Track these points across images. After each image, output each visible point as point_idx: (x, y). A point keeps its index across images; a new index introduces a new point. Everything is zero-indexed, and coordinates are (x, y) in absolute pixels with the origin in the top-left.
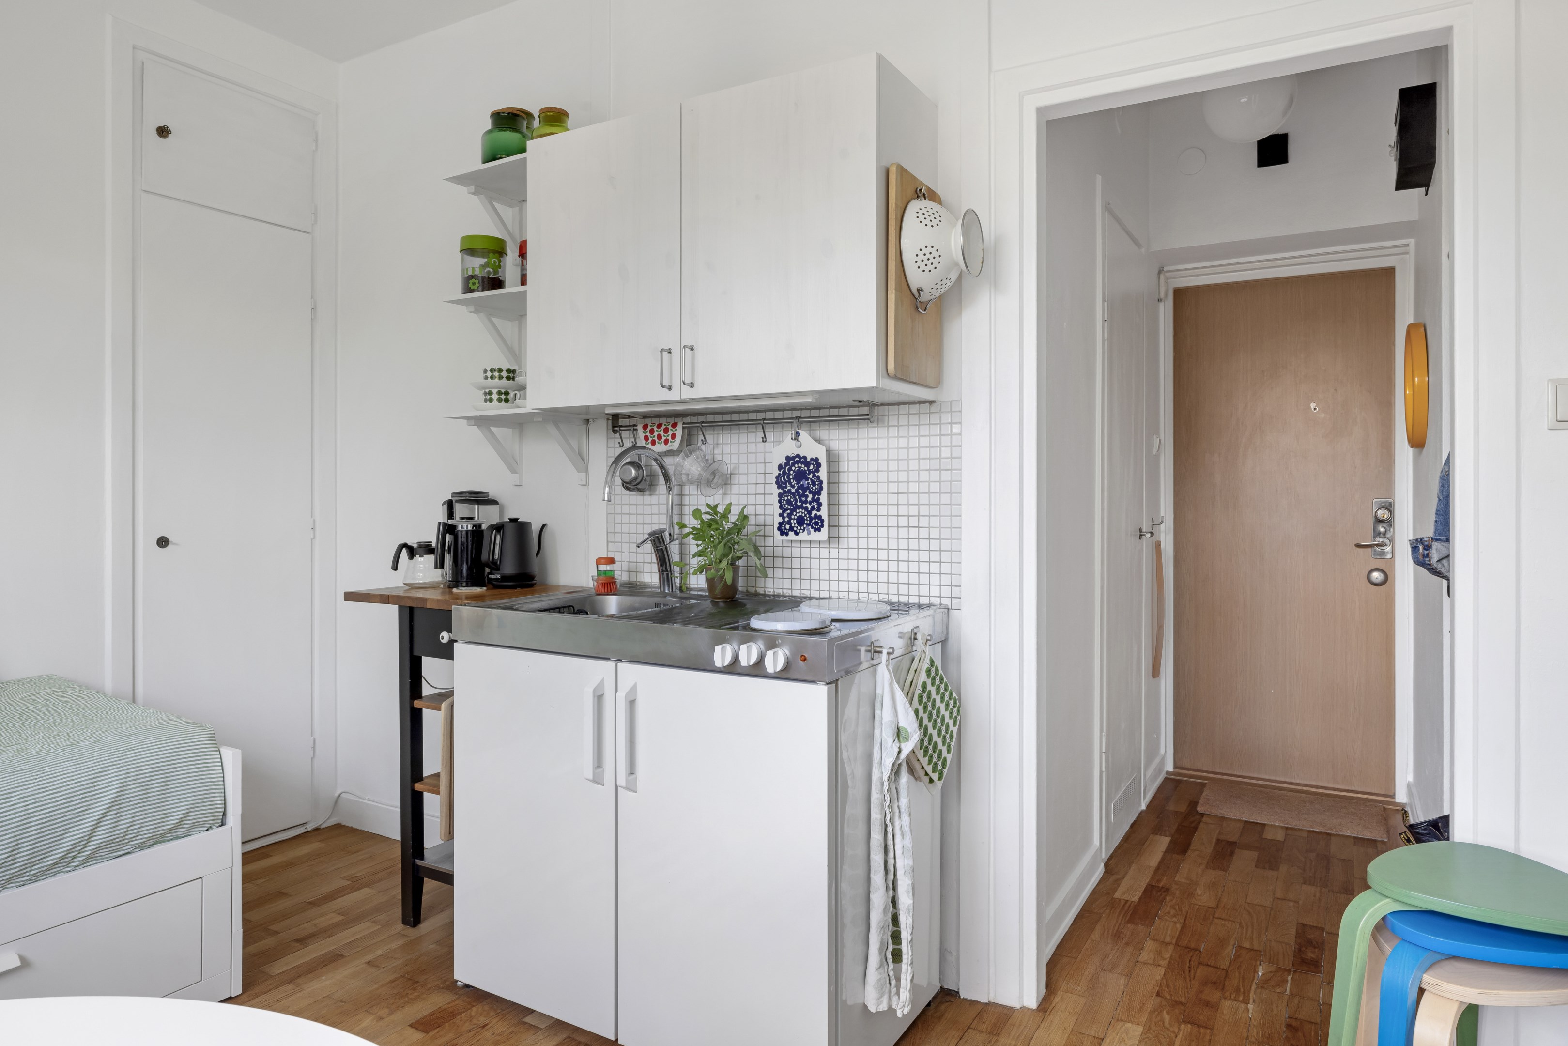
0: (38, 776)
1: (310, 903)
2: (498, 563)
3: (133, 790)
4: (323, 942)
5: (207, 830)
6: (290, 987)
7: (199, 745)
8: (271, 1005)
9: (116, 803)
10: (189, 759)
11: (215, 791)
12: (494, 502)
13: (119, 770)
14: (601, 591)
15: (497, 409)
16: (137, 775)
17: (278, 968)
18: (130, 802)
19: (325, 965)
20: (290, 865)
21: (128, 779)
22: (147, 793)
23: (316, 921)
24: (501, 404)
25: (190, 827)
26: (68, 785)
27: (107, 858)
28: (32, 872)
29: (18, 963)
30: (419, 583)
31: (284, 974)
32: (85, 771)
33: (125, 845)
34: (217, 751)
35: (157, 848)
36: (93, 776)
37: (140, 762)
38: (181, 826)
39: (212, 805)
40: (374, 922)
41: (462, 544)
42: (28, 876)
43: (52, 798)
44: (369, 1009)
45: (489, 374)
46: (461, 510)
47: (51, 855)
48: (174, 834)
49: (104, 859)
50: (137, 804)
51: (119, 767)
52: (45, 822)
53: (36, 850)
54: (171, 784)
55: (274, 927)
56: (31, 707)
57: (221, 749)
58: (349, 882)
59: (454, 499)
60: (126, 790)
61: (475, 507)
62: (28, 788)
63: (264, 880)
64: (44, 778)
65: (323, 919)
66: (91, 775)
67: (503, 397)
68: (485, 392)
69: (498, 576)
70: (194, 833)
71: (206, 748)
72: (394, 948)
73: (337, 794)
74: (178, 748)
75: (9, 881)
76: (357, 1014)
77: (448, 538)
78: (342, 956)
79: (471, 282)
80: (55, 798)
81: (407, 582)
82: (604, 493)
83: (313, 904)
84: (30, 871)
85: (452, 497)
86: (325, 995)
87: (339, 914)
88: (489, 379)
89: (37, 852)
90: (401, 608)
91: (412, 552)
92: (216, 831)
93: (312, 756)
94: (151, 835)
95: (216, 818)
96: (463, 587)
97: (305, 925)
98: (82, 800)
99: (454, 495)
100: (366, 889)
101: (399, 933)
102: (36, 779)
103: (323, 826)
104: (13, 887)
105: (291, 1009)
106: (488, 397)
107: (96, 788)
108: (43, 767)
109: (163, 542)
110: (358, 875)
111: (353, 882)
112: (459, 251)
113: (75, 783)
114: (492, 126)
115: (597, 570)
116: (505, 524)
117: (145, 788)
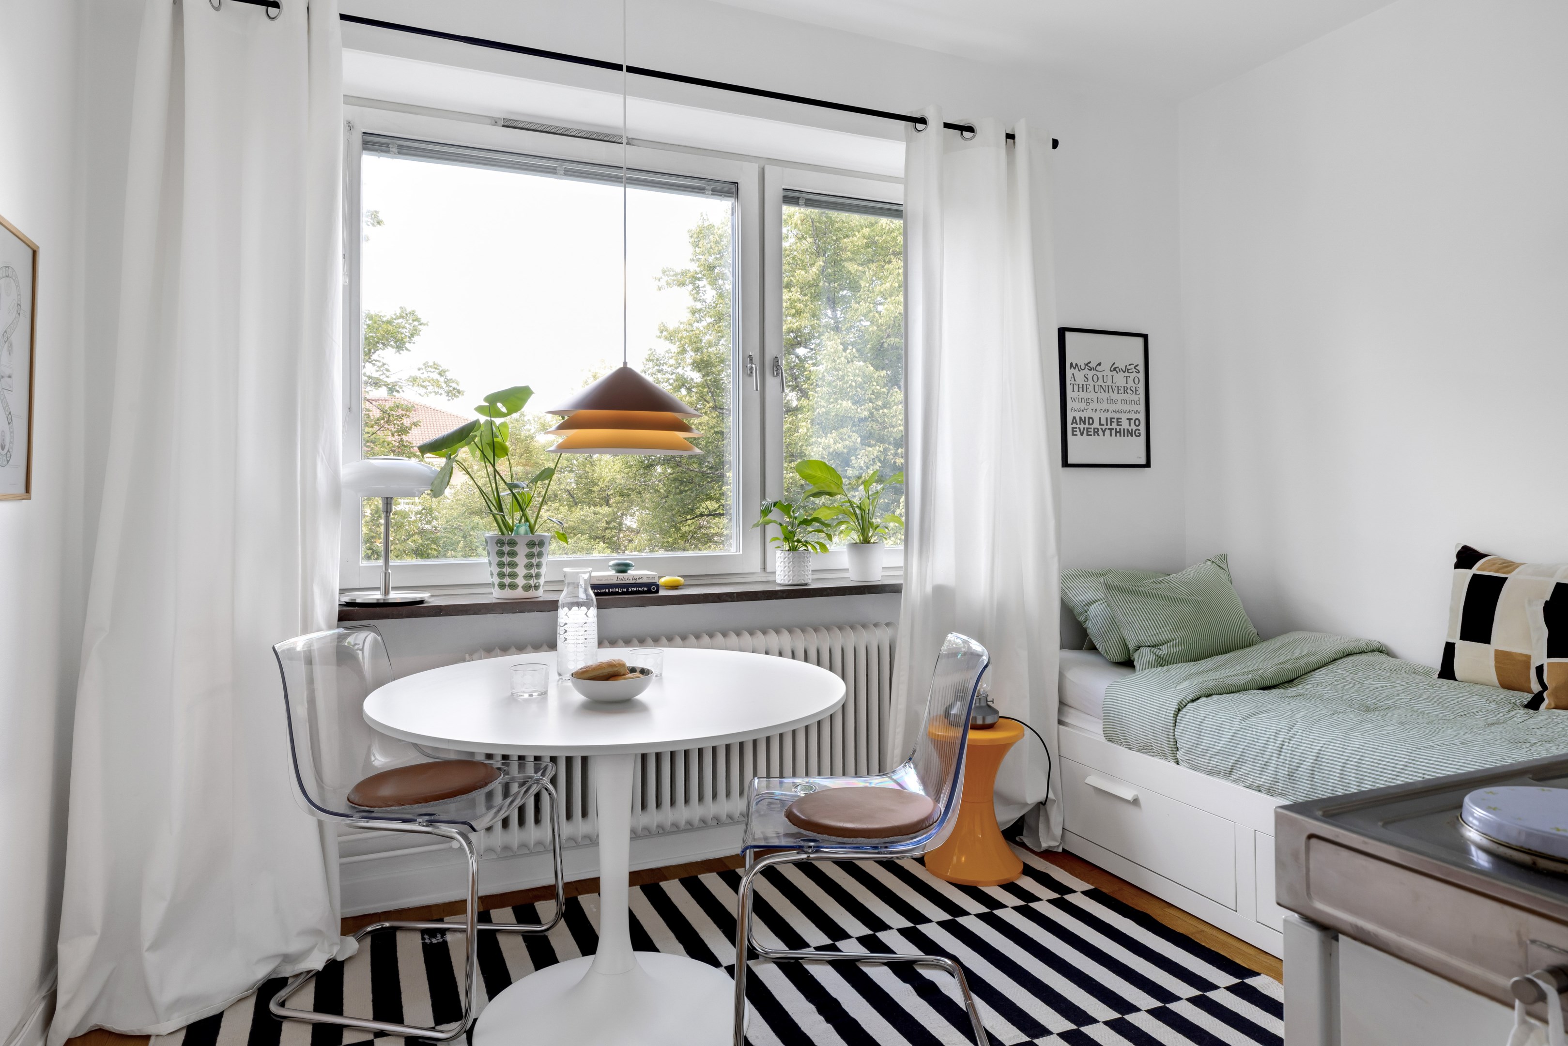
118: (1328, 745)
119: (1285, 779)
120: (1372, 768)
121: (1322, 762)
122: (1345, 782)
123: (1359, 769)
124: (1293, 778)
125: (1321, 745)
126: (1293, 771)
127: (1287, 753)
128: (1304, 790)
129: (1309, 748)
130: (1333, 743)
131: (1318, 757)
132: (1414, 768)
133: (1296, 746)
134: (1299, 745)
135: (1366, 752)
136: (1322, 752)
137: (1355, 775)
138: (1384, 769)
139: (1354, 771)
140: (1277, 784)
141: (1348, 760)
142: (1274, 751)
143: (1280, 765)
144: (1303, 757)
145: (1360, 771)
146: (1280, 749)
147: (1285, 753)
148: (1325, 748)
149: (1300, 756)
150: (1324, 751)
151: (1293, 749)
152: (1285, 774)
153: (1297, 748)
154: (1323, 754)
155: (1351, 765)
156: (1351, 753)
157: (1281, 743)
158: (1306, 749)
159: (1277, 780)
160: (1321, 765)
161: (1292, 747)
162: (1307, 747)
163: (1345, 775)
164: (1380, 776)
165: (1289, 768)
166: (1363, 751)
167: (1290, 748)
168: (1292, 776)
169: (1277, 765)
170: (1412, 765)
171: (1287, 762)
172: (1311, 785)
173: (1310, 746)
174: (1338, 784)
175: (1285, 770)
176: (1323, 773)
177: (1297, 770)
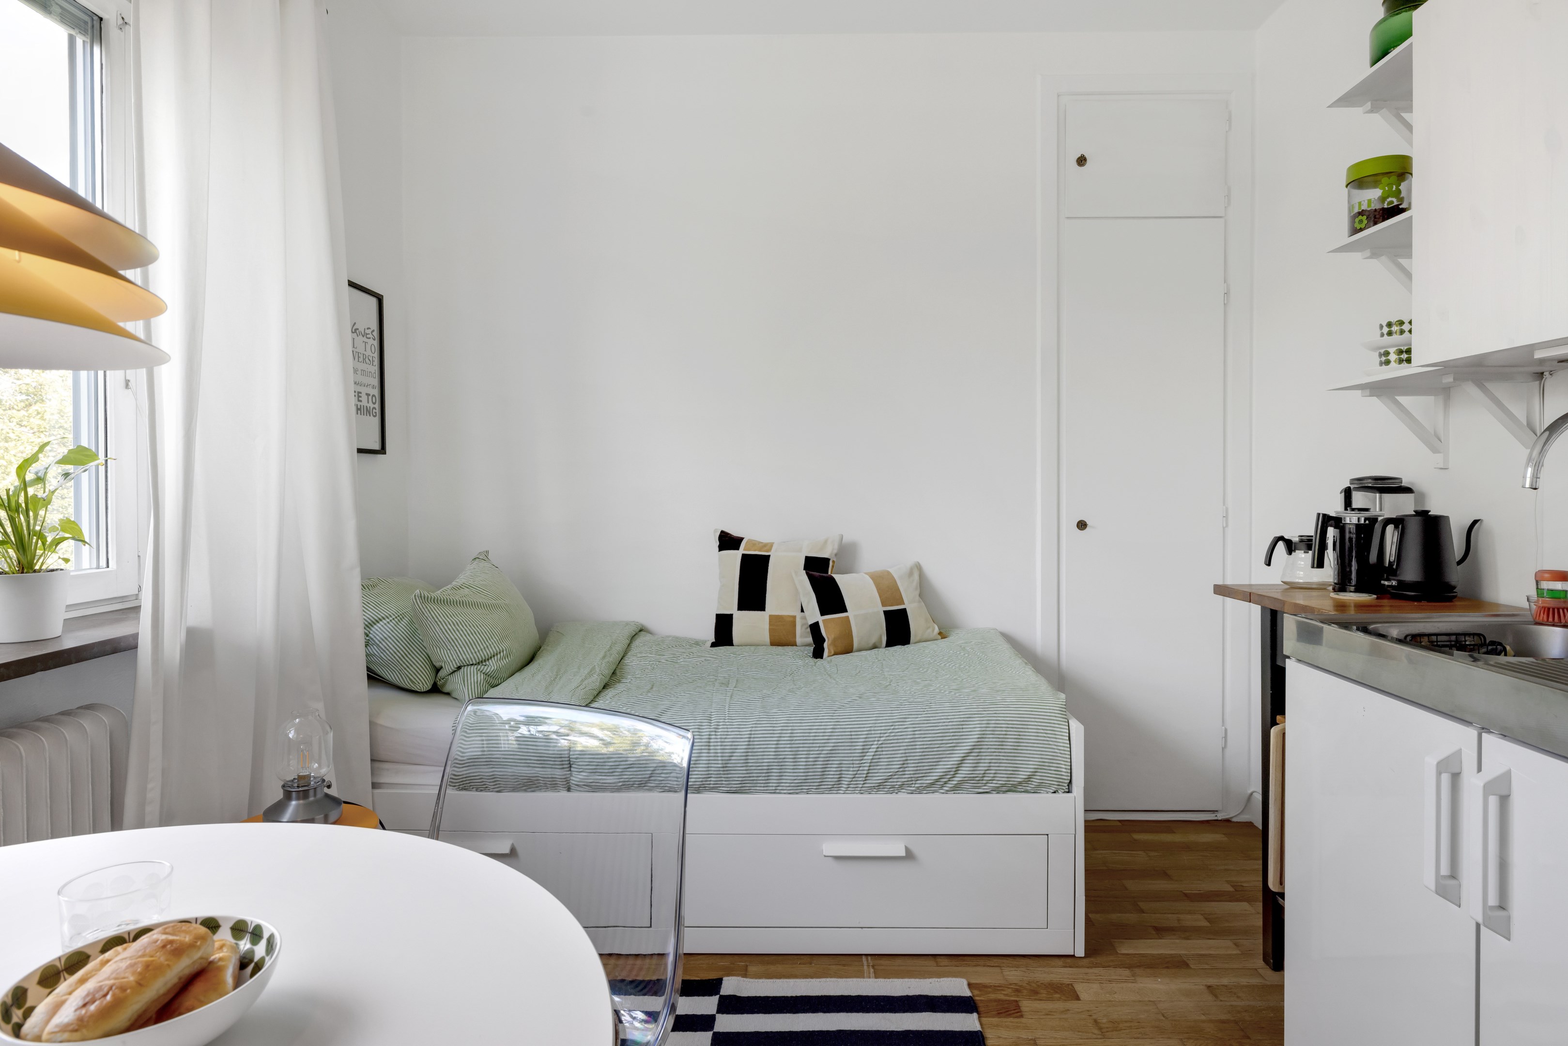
0: (926, 710)
1: (1186, 895)
2: (1394, 567)
3: (991, 740)
4: (1177, 941)
5: (1055, 792)
6: (1127, 972)
7: (1050, 712)
8: (1102, 982)
9: (977, 747)
10: (1040, 724)
11: (1060, 759)
12: (1408, 490)
13: (982, 719)
14: (1541, 618)
15: (1396, 371)
16: (995, 727)
17: (1127, 948)
18: (988, 749)
19: (1167, 968)
20: (1187, 847)
21: (988, 729)
22: (1002, 745)
23: (1182, 916)
24: (1402, 365)
25: (1037, 785)
26: (944, 722)
27: (970, 791)
28: (916, 785)
29: (903, 854)
30: (1298, 583)
31: (1128, 956)
32: (958, 713)
33: (983, 785)
34: (1065, 722)
35: (1010, 795)
36: (962, 720)
37: (999, 717)
38: (1030, 782)
39: (1058, 771)
40: (1236, 944)
41: (1350, 539)
42: (914, 787)
43: (932, 730)
44: (1184, 1039)
45: (1386, 330)
46: (1359, 499)
47: (929, 776)
48: (1024, 788)
49: (968, 791)
50: (994, 752)
51: (983, 717)
52: (926, 748)
53: (919, 768)
54: (1023, 743)
55: (1142, 905)
56: (958, 653)
57: (1069, 721)
58: (1231, 889)
59: (1352, 487)
60: (986, 738)
61: (1376, 496)
62: (917, 718)
63: (1156, 854)
64: (929, 712)
65: (1189, 916)
66: (961, 718)
67: (1404, 356)
68: (1380, 353)
69: (1394, 583)
70: (1042, 792)
71: (1055, 717)
72: (1242, 984)
73: (1250, 792)
74: (1032, 711)
75: (901, 786)
76: (1171, 1038)
77: (1331, 532)
78: (1187, 965)
79: (1357, 220)
80: (934, 730)
81: (1285, 580)
82: (1524, 477)
83: (1189, 897)
84: (915, 784)
85: (1351, 484)
86: (1152, 1000)
87: (1206, 919)
88: (1385, 336)
89: (920, 770)
90: (1263, 609)
91: (1290, 547)
92: (1061, 796)
93: (1223, 746)
94: (1004, 783)
95: (1061, 784)
96: (1351, 592)
97: (1170, 915)
98: (953, 738)
99: (1353, 481)
100: (1245, 904)
101: (1256, 969)
102: (924, 711)
103: (1234, 820)
104: (904, 792)
105: (1116, 996)
106: (1383, 359)
107: (964, 730)
108: (931, 703)
109: (1082, 525)
110: (1245, 885)
111: (1236, 891)
112: (1345, 184)
113: (949, 722)
114: (1385, 14)
115: (1537, 588)
116: (1406, 518)
117: (1000, 740)
118: (756, 727)
119: (719, 772)
120: (805, 738)
121: (754, 745)
122: (780, 759)
123: (793, 742)
124: (727, 769)
125: (750, 729)
126: (726, 762)
127: (717, 746)
128: (738, 777)
129: (737, 735)
130: (760, 724)
131: (749, 741)
132: (841, 728)
133: (725, 737)
134: (727, 735)
135: (795, 725)
136: (753, 736)
137: (790, 749)
138: (815, 736)
139: (788, 746)
140: (709, 779)
141: (780, 737)
142: (703, 747)
143: (712, 760)
144: (735, 745)
145: (794, 744)
146: (707, 744)
147: (714, 746)
148: (755, 731)
149: (731, 745)
150: (754, 734)
151: (723, 740)
152: (719, 767)
153: (726, 738)
154: (754, 738)
155: (784, 740)
156: (782, 730)
157: (707, 737)
158: (736, 736)
159: (709, 776)
160: (754, 748)
161: (721, 738)
162: (736, 735)
163: (779, 751)
164: (813, 743)
165: (722, 760)
166: (791, 725)
167: (719, 740)
168: (726, 767)
169: (709, 760)
170: (839, 727)
171: (719, 755)
172: (746, 770)
173: (738, 733)
174: (774, 762)
175: (718, 764)
176: (757, 756)
177: (730, 760)
